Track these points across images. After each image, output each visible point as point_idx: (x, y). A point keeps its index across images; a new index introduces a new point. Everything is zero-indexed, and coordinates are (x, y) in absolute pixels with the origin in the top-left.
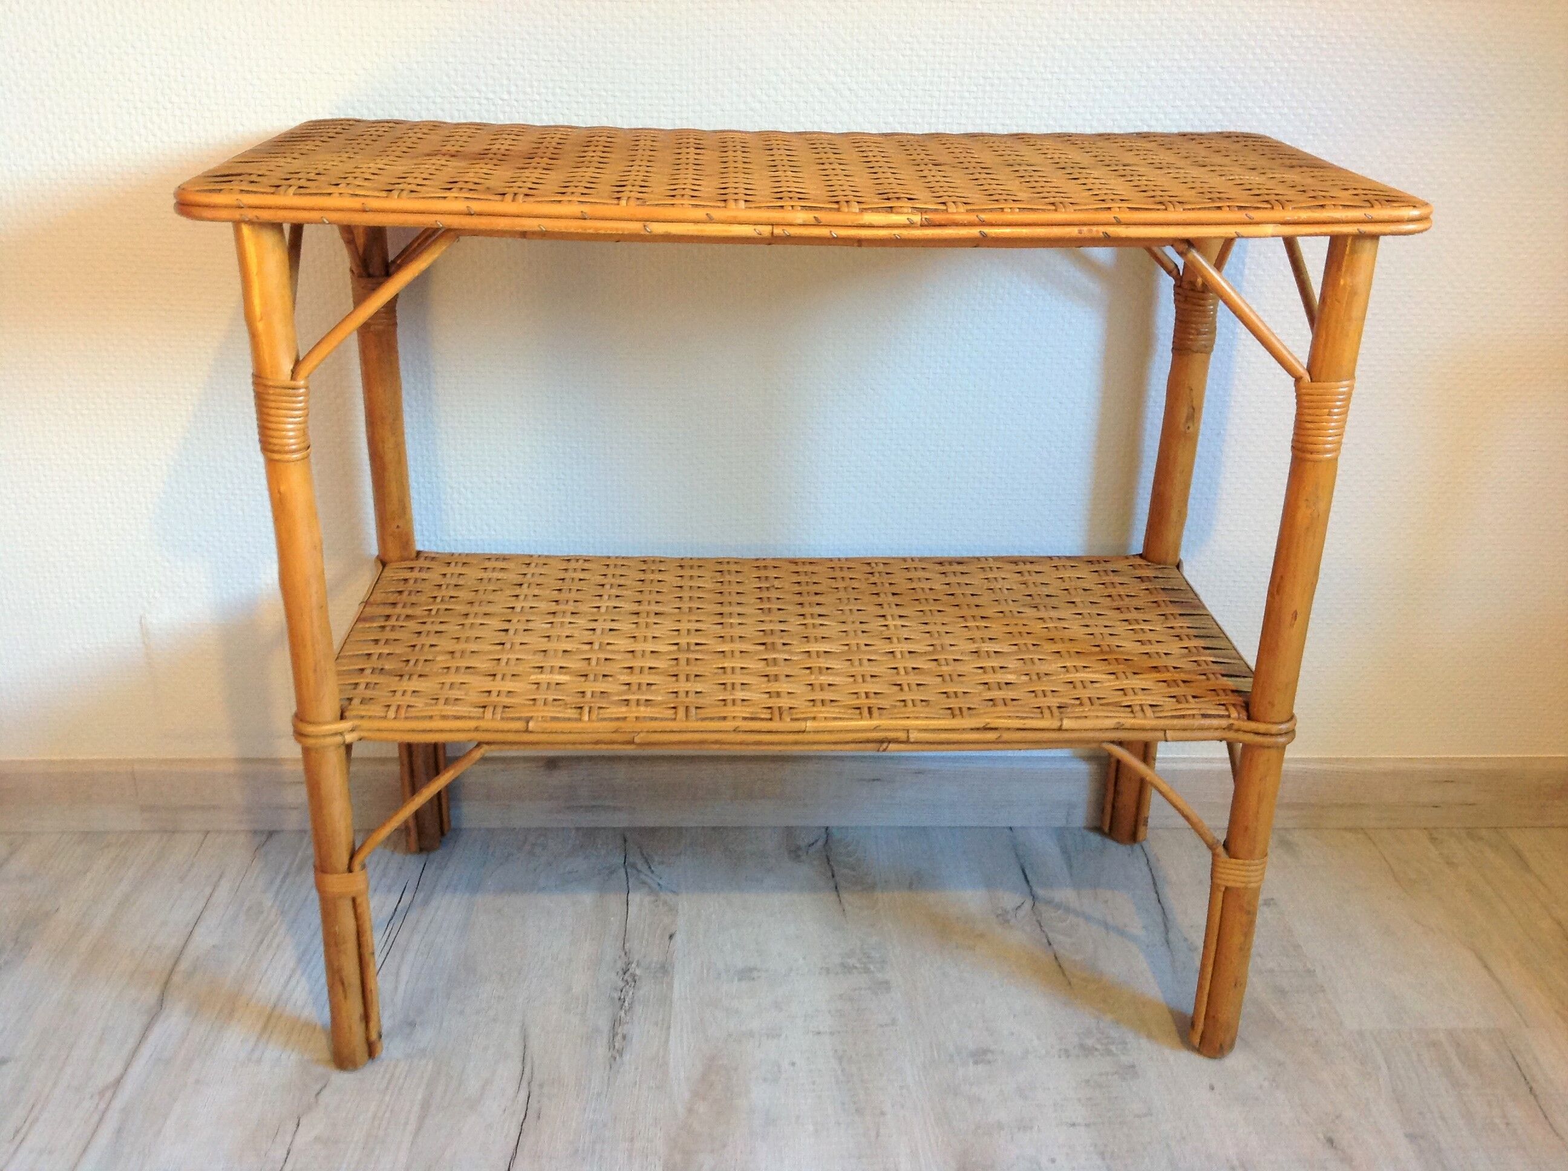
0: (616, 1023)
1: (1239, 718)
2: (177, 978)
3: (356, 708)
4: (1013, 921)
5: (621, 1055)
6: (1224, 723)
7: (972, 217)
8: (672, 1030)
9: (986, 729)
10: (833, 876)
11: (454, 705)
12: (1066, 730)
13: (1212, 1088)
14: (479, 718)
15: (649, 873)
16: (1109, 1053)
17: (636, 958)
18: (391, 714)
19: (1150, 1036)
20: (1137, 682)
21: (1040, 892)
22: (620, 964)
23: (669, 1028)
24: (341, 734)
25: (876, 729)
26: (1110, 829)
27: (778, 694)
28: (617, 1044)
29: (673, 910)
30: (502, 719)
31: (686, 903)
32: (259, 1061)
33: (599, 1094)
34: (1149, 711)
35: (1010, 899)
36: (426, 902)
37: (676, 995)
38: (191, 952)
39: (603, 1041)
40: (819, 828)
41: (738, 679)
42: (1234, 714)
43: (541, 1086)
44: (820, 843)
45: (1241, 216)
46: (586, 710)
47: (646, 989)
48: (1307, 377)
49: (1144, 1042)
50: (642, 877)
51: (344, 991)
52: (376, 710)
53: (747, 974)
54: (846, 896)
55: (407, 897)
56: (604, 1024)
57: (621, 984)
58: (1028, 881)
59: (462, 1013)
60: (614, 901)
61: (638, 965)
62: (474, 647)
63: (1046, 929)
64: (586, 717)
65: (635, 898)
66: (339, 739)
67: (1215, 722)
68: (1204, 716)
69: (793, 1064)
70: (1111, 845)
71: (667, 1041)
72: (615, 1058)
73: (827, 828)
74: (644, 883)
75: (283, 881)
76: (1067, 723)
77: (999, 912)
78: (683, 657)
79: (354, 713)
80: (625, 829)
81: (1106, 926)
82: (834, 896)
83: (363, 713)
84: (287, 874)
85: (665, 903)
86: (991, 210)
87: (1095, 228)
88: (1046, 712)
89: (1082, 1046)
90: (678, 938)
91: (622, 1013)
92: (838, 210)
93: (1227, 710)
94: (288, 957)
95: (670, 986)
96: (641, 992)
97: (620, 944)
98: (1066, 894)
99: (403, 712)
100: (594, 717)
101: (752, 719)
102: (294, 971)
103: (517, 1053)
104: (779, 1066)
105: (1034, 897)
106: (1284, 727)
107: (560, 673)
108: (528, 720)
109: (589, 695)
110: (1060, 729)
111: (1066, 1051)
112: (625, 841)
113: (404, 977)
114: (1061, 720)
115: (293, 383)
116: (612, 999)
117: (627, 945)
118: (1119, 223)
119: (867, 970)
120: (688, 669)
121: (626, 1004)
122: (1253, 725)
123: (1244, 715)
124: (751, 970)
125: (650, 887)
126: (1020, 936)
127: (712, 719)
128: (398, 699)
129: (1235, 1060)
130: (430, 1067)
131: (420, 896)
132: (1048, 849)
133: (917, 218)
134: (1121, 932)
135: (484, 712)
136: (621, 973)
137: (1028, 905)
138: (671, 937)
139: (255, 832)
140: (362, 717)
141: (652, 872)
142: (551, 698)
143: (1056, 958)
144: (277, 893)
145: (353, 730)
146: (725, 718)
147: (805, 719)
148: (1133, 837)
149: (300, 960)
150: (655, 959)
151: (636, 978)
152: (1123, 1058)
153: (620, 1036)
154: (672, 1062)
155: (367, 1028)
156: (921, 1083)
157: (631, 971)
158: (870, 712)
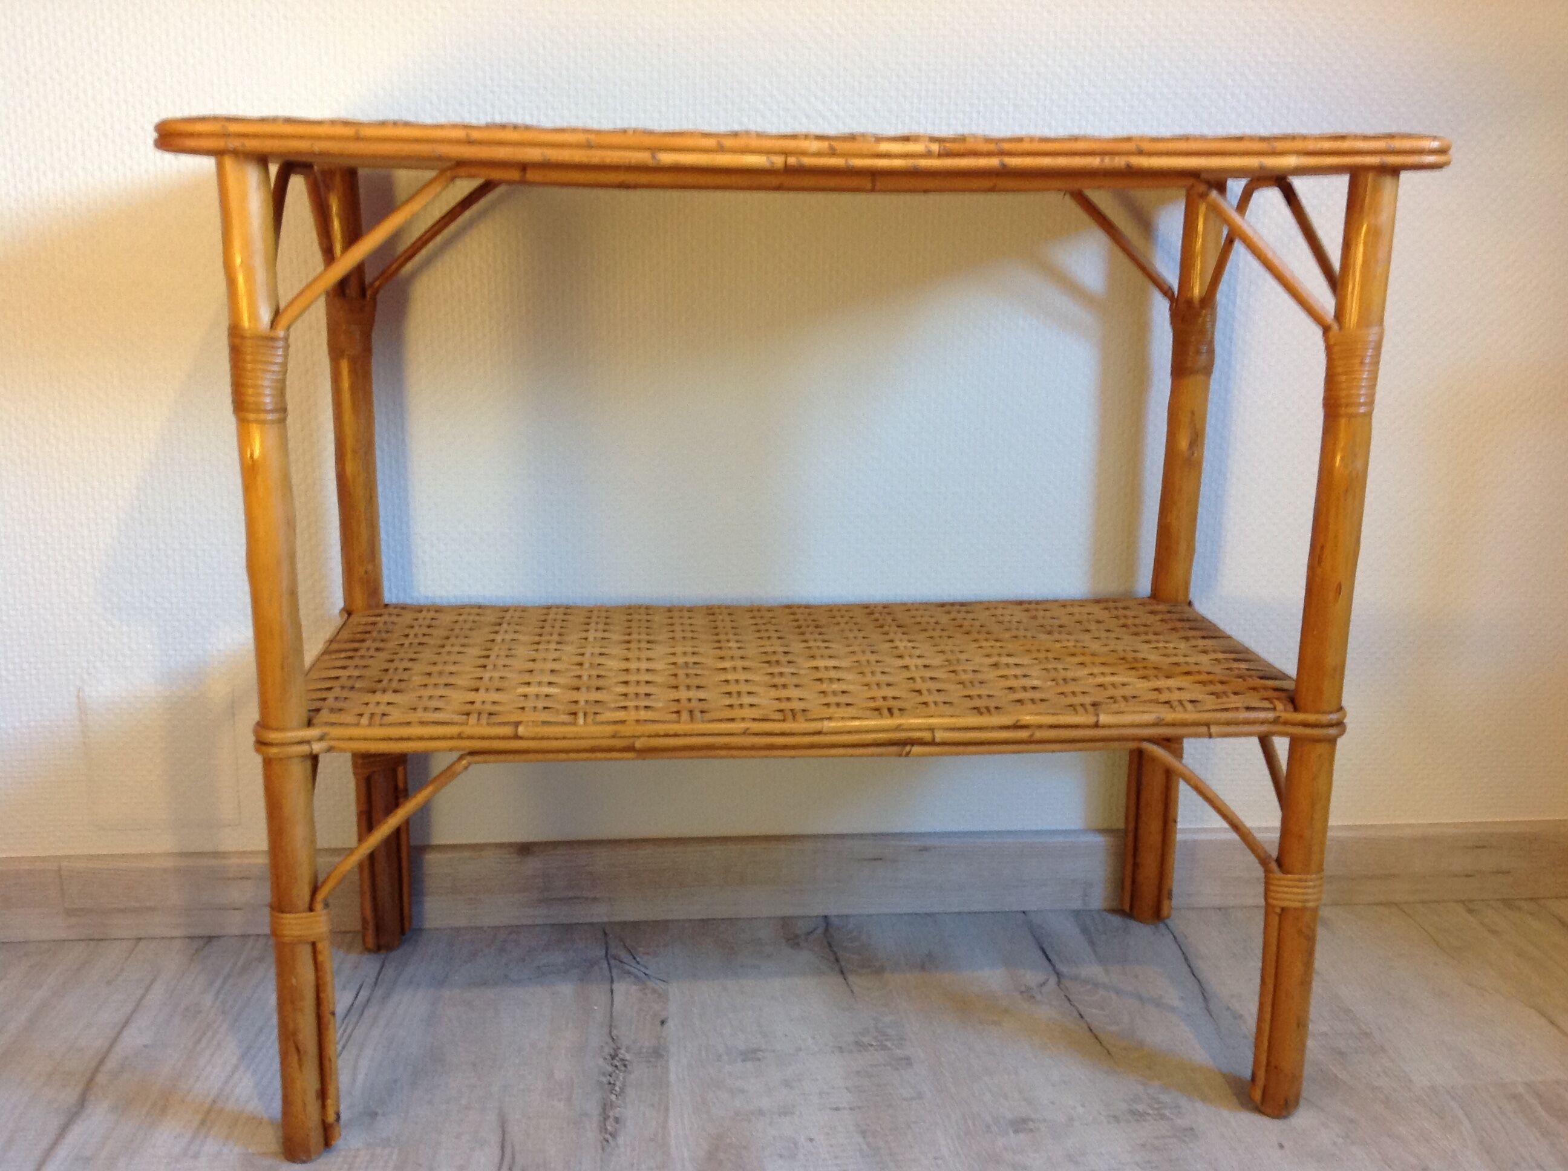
0: (606, 1107)
1: (1285, 710)
2: (101, 1078)
3: (325, 716)
4: (1039, 997)
5: (615, 1138)
6: (1270, 715)
7: (991, 146)
8: (671, 1111)
9: (1017, 727)
10: (837, 960)
11: (434, 712)
12: (1104, 727)
13: (1281, 1146)
14: (462, 724)
15: (633, 963)
16: (1163, 1117)
17: (625, 1043)
18: (364, 721)
19: (1204, 1099)
20: (1172, 683)
21: (1064, 969)
22: (608, 1050)
23: (667, 1109)
24: (308, 742)
25: (898, 728)
26: (1132, 907)
27: (788, 699)
28: (609, 1128)
29: (663, 997)
30: (488, 724)
31: (676, 992)
32: (196, 1156)
34: (1189, 706)
35: (1032, 977)
36: (386, 997)
37: (672, 1077)
38: (119, 1051)
39: (592, 1123)
40: (817, 917)
41: (744, 688)
42: (1280, 706)
44: (820, 931)
45: (1263, 145)
46: (581, 715)
47: (639, 1072)
48: (1335, 326)
49: (1199, 1105)
50: (627, 967)
51: (300, 1060)
52: (349, 718)
53: (751, 1055)
54: (851, 978)
55: (364, 994)
56: (593, 1107)
57: (610, 1069)
58: (1049, 960)
60: (597, 993)
61: (627, 1050)
62: (453, 669)
63: (1076, 1004)
64: (581, 721)
65: (620, 988)
66: (304, 749)
67: (1262, 715)
68: (1248, 709)
69: (811, 1140)
70: (1134, 925)
71: (666, 1121)
72: (608, 1141)
73: (826, 917)
74: (629, 973)
75: (224, 983)
76: (1104, 719)
77: (1023, 988)
78: (681, 673)
79: (325, 720)
80: (605, 923)
81: (1140, 998)
82: (841, 980)
83: (333, 721)
84: (229, 976)
85: (654, 991)
86: (1010, 140)
87: (1116, 159)
88: (1079, 708)
89: (1132, 1112)
90: (670, 1024)
91: (613, 1097)
92: (854, 139)
93: (1271, 703)
94: (230, 1053)
95: (666, 1070)
96: (632, 1076)
97: (606, 1030)
98: (1093, 970)
99: (377, 719)
100: (590, 721)
101: (763, 721)
102: (236, 1068)
103: (494, 1139)
104: (796, 1144)
105: (1058, 974)
106: (1334, 717)
107: (549, 687)
108: (517, 724)
109: (582, 703)
110: (1096, 725)
111: (1115, 1117)
112: (605, 934)
114: (1097, 715)
115: (272, 334)
116: (601, 1082)
117: (614, 1032)
118: (1140, 152)
119: (884, 1048)
120: (688, 681)
121: (617, 1089)
122: (1300, 717)
123: (1290, 707)
124: (755, 1051)
125: (636, 977)
126: (1047, 1011)
127: (721, 720)
128: (372, 708)
129: (1302, 1119)
130: (394, 1157)
131: (379, 992)
132: (1067, 932)
133: (935, 147)
134: (1158, 1003)
135: (468, 719)
136: (609, 1057)
137: (1053, 980)
138: (663, 1022)
139: (191, 938)
140: (333, 724)
141: (638, 963)
142: (540, 706)
143: (1091, 1030)
144: (218, 992)
145: (321, 739)
146: (732, 721)
147: (822, 719)
148: (1157, 915)
149: (243, 1057)
150: (647, 1044)
151: (627, 1063)
152: (1179, 1122)
153: (611, 1120)
154: (673, 1143)
155: (324, 1106)
156: (958, 1153)
157: (620, 1056)
158: (890, 713)
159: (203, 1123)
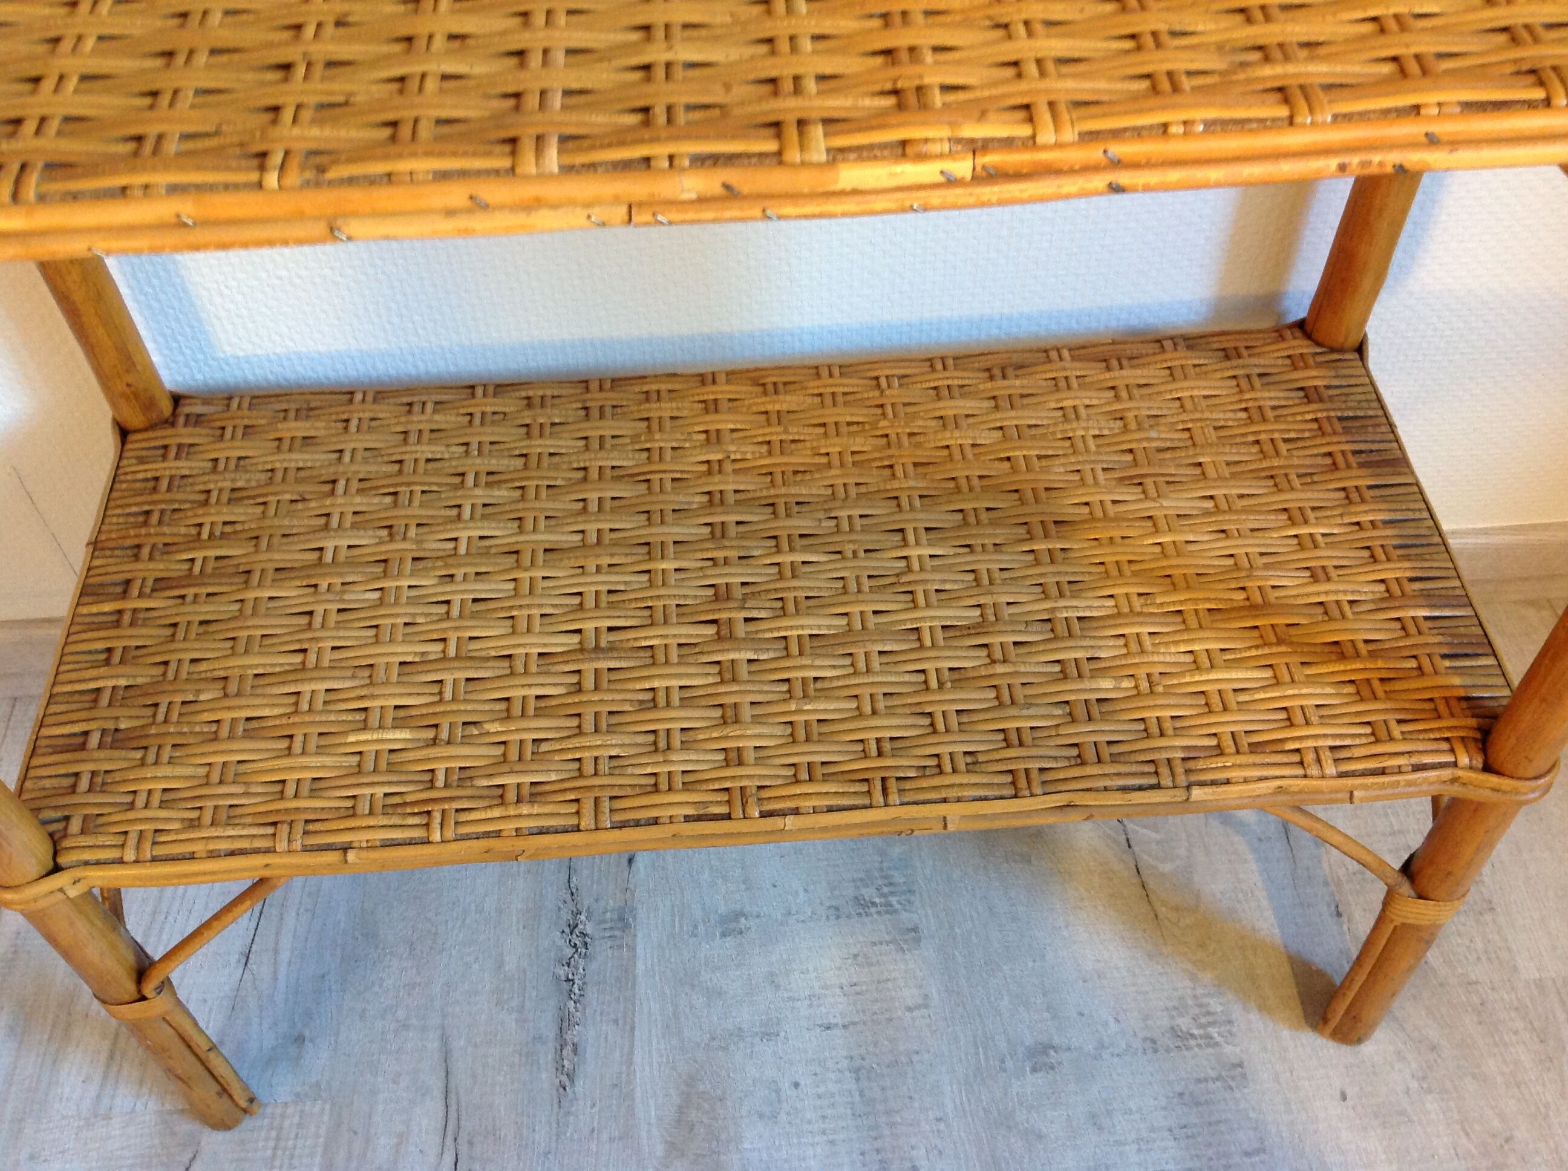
0: (564, 1023)
1: (1471, 768)
5: (572, 1081)
8: (637, 1033)
17: (586, 903)
18: (131, 853)
19: (1263, 1008)
22: (565, 915)
23: (633, 1029)
28: (566, 1063)
32: (107, 1117)
33: (547, 1154)
37: (640, 967)
39: (547, 1055)
41: (677, 717)
42: (1464, 760)
43: (471, 1143)
47: (603, 955)
49: (1254, 1016)
53: (731, 923)
56: (547, 1027)
57: (569, 952)
59: (362, 1016)
61: (588, 918)
62: (259, 663)
69: (796, 1085)
71: (631, 1053)
72: (565, 1088)
76: (1198, 794)
79: (71, 862)
88: (1165, 770)
90: (639, 863)
91: (571, 1006)
93: (1451, 749)
95: (632, 949)
96: (594, 966)
97: (563, 878)
100: (450, 834)
103: (435, 1083)
104: (778, 1091)
107: (396, 726)
111: (1153, 1042)
113: (285, 956)
116: (557, 978)
117: (573, 880)
119: (889, 909)
120: (598, 698)
121: (576, 988)
123: (1477, 760)
124: (737, 916)
130: (326, 1117)
136: (567, 929)
138: (630, 861)
142: (380, 791)
143: (1139, 872)
146: (656, 821)
147: (783, 813)
150: (611, 903)
151: (587, 940)
152: (1228, 1049)
153: (569, 1048)
154: (638, 1094)
155: (232, 1098)
156: (964, 1111)
157: (581, 926)
158: (885, 791)
159: (111, 1056)
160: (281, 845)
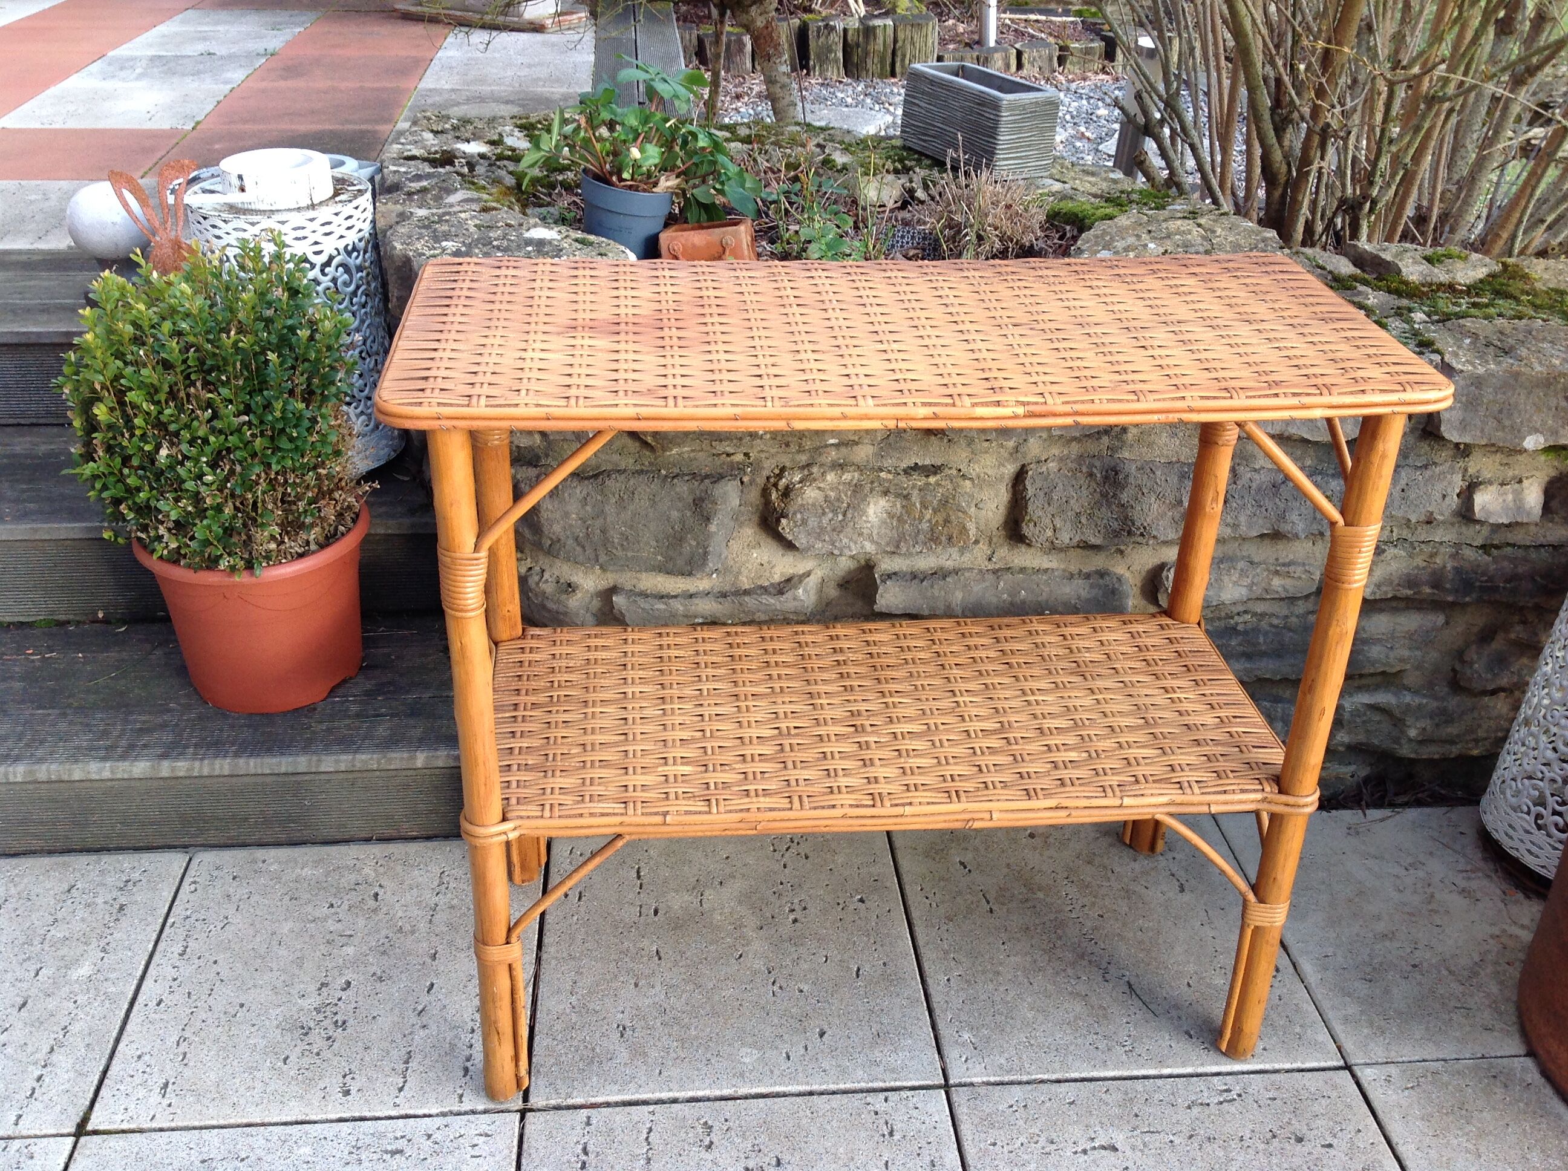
1: (1272, 791)
3: (516, 811)
6: (1259, 796)
7: (1067, 408)
9: (1058, 808)
11: (598, 801)
12: (1126, 807)
14: (622, 814)
18: (547, 814)
20: (1182, 757)
24: (503, 834)
25: (964, 811)
26: (1132, 842)
27: (876, 780)
30: (643, 814)
34: (1195, 786)
41: (839, 764)
42: (1268, 789)
45: (1295, 401)
46: (714, 802)
48: (1341, 521)
51: (499, 1039)
52: (533, 809)
62: (601, 738)
64: (714, 810)
66: (504, 838)
67: (1252, 796)
68: (1243, 791)
76: (1127, 801)
78: (786, 742)
79: (514, 815)
83: (523, 814)
86: (1083, 402)
87: (1171, 416)
88: (1109, 790)
92: (954, 405)
93: (1261, 784)
100: (722, 809)
101: (857, 806)
106: (1309, 799)
107: (682, 764)
108: (665, 815)
109: (712, 786)
110: (1121, 806)
114: (1122, 798)
115: (476, 555)
118: (1191, 410)
120: (793, 755)
122: (1284, 798)
123: (1276, 790)
127: (823, 807)
128: (549, 798)
133: (1020, 410)
135: (626, 808)
140: (521, 817)
142: (680, 791)
145: (513, 830)
146: (834, 806)
147: (903, 805)
148: (1152, 847)
155: (517, 1066)
158: (958, 796)
160: (631, 811)
